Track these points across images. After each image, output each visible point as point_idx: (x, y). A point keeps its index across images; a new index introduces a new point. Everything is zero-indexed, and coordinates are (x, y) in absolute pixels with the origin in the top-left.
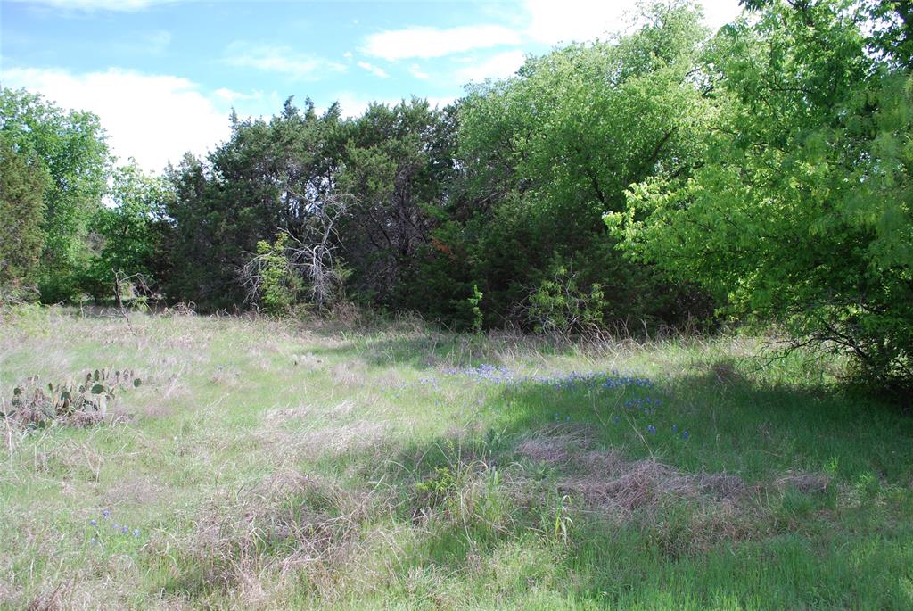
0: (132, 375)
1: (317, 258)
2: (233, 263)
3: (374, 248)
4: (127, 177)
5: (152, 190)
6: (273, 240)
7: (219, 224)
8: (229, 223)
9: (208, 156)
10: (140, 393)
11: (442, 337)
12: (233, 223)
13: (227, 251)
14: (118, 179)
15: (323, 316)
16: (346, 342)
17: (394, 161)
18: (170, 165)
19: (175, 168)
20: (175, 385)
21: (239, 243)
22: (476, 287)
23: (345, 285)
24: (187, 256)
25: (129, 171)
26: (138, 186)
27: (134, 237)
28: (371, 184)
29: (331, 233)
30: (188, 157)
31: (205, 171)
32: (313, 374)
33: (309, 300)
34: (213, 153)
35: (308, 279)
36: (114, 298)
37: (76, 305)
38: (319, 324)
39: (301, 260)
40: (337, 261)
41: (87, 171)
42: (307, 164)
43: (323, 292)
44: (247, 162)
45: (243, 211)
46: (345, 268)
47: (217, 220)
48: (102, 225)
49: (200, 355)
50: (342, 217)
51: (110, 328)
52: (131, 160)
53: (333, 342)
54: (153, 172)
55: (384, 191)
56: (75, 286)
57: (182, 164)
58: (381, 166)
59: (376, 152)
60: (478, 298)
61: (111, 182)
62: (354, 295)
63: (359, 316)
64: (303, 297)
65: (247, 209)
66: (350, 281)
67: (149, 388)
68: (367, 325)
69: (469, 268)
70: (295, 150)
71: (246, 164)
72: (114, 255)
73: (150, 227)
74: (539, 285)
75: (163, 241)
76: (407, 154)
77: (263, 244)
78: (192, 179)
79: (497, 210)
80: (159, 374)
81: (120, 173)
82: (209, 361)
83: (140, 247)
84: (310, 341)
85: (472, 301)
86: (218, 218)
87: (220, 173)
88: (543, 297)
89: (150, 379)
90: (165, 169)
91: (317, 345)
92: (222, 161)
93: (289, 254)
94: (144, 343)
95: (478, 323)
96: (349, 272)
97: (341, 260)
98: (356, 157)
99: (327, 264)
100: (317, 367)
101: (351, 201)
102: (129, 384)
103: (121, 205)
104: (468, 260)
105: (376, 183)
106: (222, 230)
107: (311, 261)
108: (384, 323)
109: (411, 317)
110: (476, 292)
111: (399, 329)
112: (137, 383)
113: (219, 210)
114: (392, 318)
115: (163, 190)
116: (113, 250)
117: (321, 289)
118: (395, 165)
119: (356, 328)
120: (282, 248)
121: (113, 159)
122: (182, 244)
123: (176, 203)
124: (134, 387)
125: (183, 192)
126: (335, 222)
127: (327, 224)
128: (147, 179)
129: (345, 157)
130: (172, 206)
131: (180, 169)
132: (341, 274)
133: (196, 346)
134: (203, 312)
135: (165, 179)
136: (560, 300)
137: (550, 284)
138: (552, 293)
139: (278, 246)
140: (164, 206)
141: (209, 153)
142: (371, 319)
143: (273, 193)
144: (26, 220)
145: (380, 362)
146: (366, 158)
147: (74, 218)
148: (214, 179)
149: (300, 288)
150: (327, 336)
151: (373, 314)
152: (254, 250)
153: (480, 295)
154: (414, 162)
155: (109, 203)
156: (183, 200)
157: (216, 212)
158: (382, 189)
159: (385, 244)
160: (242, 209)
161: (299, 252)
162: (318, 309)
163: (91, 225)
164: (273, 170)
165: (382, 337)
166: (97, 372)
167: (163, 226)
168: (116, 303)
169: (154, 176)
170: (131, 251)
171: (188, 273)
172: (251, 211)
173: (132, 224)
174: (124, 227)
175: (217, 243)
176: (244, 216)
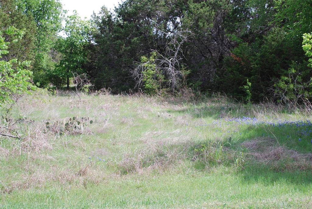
0: (88, 119)
1: (172, 65)
2: (129, 67)
3: (203, 58)
4: (73, 21)
5: (85, 27)
6: (149, 57)
7: (121, 47)
8: (126, 46)
9: (115, 9)
10: (93, 126)
11: (234, 105)
12: (128, 46)
13: (125, 61)
14: (68, 23)
15: (175, 95)
16: (185, 107)
17: (213, 10)
18: (94, 14)
19: (97, 15)
20: (107, 123)
21: (132, 57)
22: (248, 80)
23: (187, 78)
24: (104, 63)
25: (73, 18)
26: (78, 26)
27: (76, 53)
28: (201, 24)
29: (179, 51)
30: (104, 9)
31: (113, 17)
32: (166, 120)
33: (167, 87)
34: (117, 7)
35: (167, 76)
36: (66, 86)
38: (172, 99)
39: (163, 65)
40: (182, 66)
41: (51, 18)
42: (167, 13)
43: (175, 82)
44: (135, 13)
45: (133, 40)
46: (187, 69)
47: (121, 45)
48: (60, 47)
49: (115, 112)
50: (185, 42)
52: (75, 12)
53: (178, 108)
54: (86, 18)
55: (208, 28)
56: (46, 80)
57: (100, 13)
58: (206, 13)
59: (204, 5)
60: (249, 85)
61: (64, 24)
62: (191, 84)
63: (193, 95)
64: (164, 85)
65: (135, 39)
66: (189, 76)
67: (96, 124)
68: (197, 99)
69: (252, 69)
70: (160, 6)
71: (135, 14)
72: (67, 63)
73: (84, 47)
74: (280, 78)
75: (92, 55)
76: (221, 6)
77: (144, 58)
78: (107, 23)
79: (266, 38)
80: (99, 119)
81: (69, 19)
82: (119, 115)
83: (80, 58)
84: (167, 106)
85: (246, 87)
86: (121, 44)
87: (121, 18)
88: (282, 85)
89: (96, 122)
90: (92, 16)
91: (170, 109)
92: (122, 12)
93: (157, 63)
94: (88, 107)
95: (248, 98)
96: (188, 72)
97: (185, 65)
98: (193, 10)
99: (177, 67)
100: (168, 118)
101: (189, 34)
102: (88, 122)
103: (70, 36)
104: (251, 65)
105: (204, 23)
106: (123, 50)
107: (168, 66)
108: (206, 98)
109: (219, 96)
110: (248, 82)
111: (213, 102)
112: (91, 122)
113: (121, 39)
114: (210, 96)
115: (91, 27)
116: (66, 60)
117: (174, 80)
118: (213, 13)
119: (191, 101)
120: (153, 60)
121: (65, 12)
122: (103, 57)
123: (98, 35)
124: (90, 124)
125: (101, 29)
126: (181, 45)
127: (177, 46)
128: (83, 22)
129: (188, 8)
130: (96, 37)
131: (99, 15)
132: (184, 73)
133: (113, 109)
134: (114, 93)
135: (92, 21)
136: (291, 86)
137: (286, 78)
138: (287, 83)
139: (152, 59)
140: (92, 36)
141: (115, 7)
142: (199, 96)
143: (149, 30)
144: (28, 47)
145: (198, 116)
146: (198, 9)
147: (46, 44)
148: (118, 21)
149: (163, 80)
150: (175, 105)
151: (200, 94)
152: (139, 61)
153: (250, 84)
154: (225, 10)
155: (63, 35)
156: (102, 33)
157: (120, 41)
158: (206, 26)
159: (209, 56)
160: (133, 39)
161: (163, 61)
162: (172, 91)
163: (55, 47)
164: (149, 15)
165: (203, 105)
167: (91, 47)
168: (68, 88)
169: (86, 20)
170: (75, 61)
171: (105, 73)
172: (138, 40)
173: (75, 46)
174: (71, 48)
175: (120, 56)
176: (134, 42)
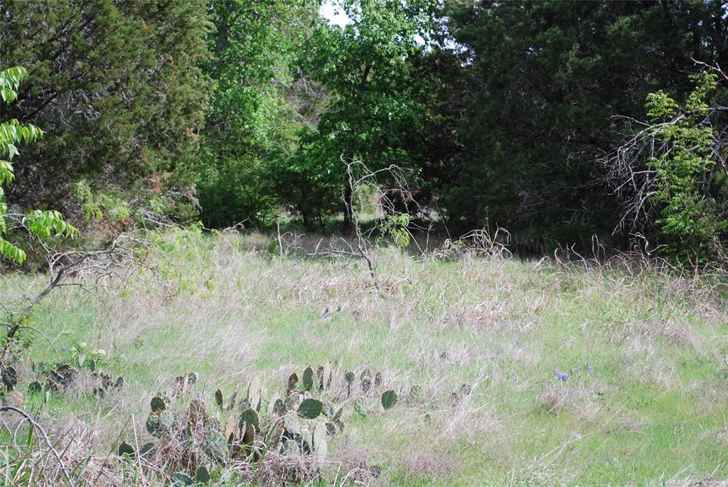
0: (378, 381)
2: (593, 142)
6: (682, 91)
7: (563, 55)
8: (584, 52)
10: (397, 422)
12: (592, 54)
13: (578, 116)
20: (467, 406)
24: (492, 127)
27: (383, 88)
36: (341, 217)
37: (268, 230)
45: (616, 26)
47: (560, 47)
48: (320, 63)
49: (519, 345)
51: (334, 281)
56: (265, 191)
65: (625, 20)
67: (413, 412)
72: (345, 127)
73: (417, 64)
75: (443, 95)
77: (661, 99)
80: (432, 384)
82: (539, 359)
83: (396, 107)
86: (560, 43)
89: (413, 398)
93: (721, 120)
94: (401, 316)
102: (372, 403)
103: (359, 19)
106: (570, 71)
112: (389, 399)
113: (563, 24)
116: (343, 116)
120: (704, 108)
122: (484, 100)
123: (471, 11)
124: (382, 409)
133: (511, 325)
134: (524, 251)
139: (697, 103)
140: (446, 19)
144: (176, 54)
147: (266, 51)
152: (641, 113)
155: (335, 16)
157: (557, 30)
160: (613, 21)
163: (299, 63)
166: (308, 372)
167: (443, 61)
168: (347, 229)
170: (378, 118)
171: (493, 165)
172: (633, 25)
173: (380, 59)
174: (363, 67)
175: (557, 97)
176: (617, 36)
